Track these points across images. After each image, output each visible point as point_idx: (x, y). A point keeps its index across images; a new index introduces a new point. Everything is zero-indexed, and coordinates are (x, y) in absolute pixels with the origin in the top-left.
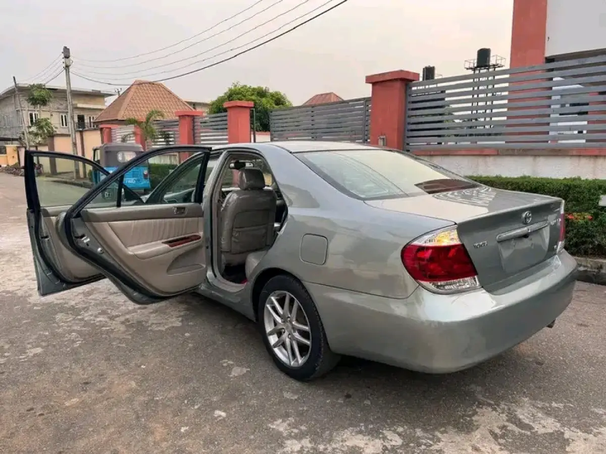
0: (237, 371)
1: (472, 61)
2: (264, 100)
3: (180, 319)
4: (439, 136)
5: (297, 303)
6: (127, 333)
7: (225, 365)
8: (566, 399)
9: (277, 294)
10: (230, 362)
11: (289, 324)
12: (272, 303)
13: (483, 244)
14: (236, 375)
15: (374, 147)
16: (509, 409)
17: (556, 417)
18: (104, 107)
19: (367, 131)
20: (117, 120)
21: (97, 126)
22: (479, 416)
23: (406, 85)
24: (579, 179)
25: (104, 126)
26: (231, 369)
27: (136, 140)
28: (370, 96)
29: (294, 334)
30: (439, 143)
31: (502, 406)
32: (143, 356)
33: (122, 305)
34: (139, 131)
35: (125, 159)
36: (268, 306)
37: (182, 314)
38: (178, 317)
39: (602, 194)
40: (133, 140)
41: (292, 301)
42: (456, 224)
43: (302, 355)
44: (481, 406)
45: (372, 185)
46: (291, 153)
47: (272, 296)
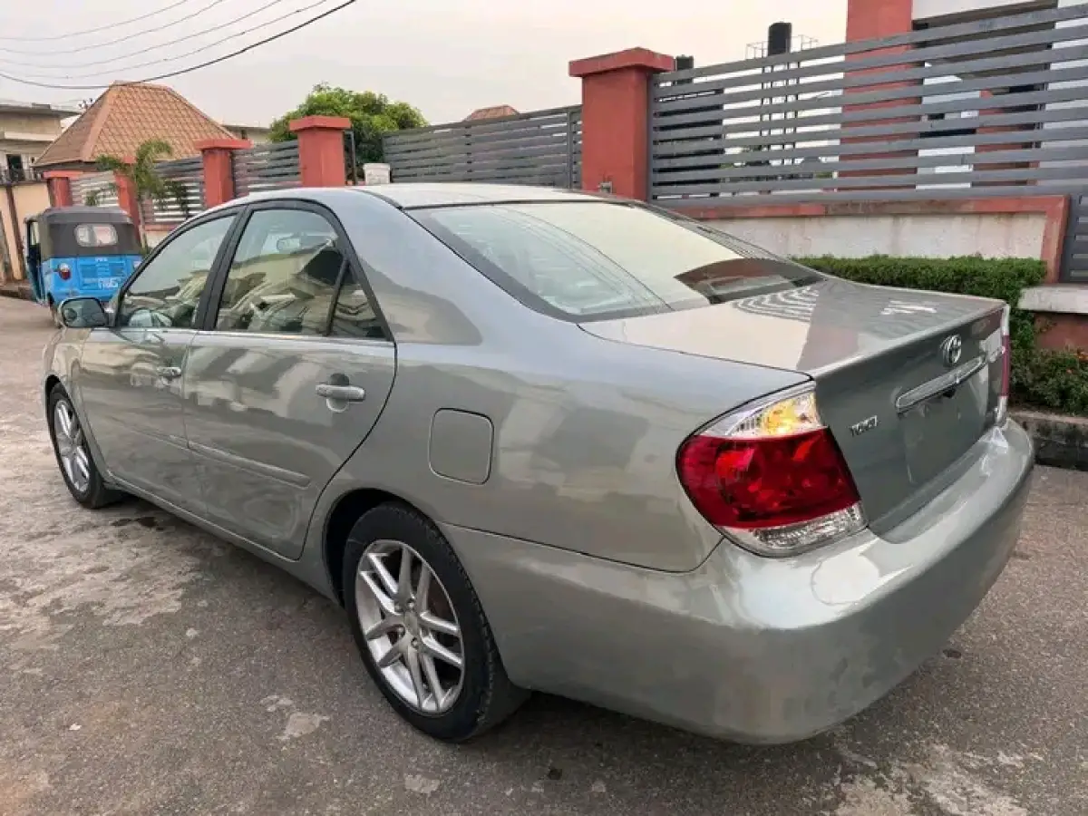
0: (299, 725)
1: (760, 46)
2: (376, 119)
3: (180, 592)
4: (714, 181)
5: (426, 568)
6: (52, 638)
7: (271, 709)
8: (1024, 742)
9: (381, 548)
10: (285, 701)
11: (411, 615)
12: (371, 567)
13: (870, 423)
14: (296, 735)
15: (592, 195)
16: (912, 780)
17: (1013, 792)
18: (52, 138)
19: (575, 173)
20: (80, 161)
21: (42, 175)
22: (849, 803)
23: (649, 79)
24: (979, 258)
25: (55, 174)
26: (284, 722)
27: (120, 201)
28: (580, 103)
29: (425, 640)
30: (714, 195)
31: (895, 772)
32: (81, 696)
33: (52, 566)
34: (124, 183)
35: (95, 241)
36: (364, 575)
37: (184, 579)
38: (174, 588)
39: (1025, 286)
40: (113, 202)
41: (416, 564)
42: (811, 379)
43: (445, 688)
44: (850, 776)
45: (593, 283)
46: (400, 208)
47: (373, 551)
